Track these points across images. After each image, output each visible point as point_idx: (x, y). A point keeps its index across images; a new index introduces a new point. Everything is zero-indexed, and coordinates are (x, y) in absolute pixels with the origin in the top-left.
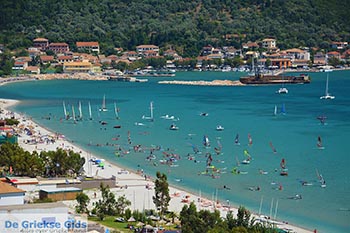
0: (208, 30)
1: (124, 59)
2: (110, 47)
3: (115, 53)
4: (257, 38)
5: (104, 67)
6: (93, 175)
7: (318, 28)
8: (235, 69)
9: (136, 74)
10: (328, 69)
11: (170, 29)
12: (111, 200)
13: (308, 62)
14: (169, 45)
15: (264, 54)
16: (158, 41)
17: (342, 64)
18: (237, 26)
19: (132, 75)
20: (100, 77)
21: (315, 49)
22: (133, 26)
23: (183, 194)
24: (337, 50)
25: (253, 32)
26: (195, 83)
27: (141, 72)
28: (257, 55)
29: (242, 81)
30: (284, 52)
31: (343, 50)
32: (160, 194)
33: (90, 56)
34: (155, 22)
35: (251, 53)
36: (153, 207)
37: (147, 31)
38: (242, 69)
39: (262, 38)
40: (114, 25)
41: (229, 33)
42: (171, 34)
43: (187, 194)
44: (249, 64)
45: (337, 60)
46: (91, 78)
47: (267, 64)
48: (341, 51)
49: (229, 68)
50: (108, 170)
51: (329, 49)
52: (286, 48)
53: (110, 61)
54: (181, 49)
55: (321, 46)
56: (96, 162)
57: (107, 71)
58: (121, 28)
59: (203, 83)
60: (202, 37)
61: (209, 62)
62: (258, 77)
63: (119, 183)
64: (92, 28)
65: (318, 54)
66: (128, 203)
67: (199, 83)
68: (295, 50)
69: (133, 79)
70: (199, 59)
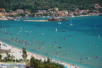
0: (38, 5)
1: (13, 14)
2: (8, 10)
3: (10, 12)
4: (53, 7)
5: (7, 16)
6: (3, 49)
7: (70, 4)
8: (46, 17)
9: (16, 18)
10: (73, 16)
11: (26, 5)
12: (9, 56)
13: (67, 15)
14: (26, 10)
15: (55, 12)
16: (23, 8)
17: (77, 15)
18: (47, 4)
19: (15, 19)
20: (5, 19)
21: (69, 11)
22: (15, 4)
23: (31, 54)
24: (76, 11)
25: (51, 6)
26: (34, 21)
27: (18, 18)
28: (53, 12)
29: (48, 20)
30: (61, 12)
31: (78, 11)
32: (24, 54)
33: (2, 13)
34: (22, 3)
35: (51, 12)
36: (22, 58)
37: (20, 5)
38: (48, 17)
39: (54, 7)
40: (9, 3)
41: (44, 6)
42: (27, 6)
43: (32, 54)
44: (50, 15)
45: (76, 14)
46: (3, 19)
47: (56, 15)
48: (77, 11)
49: (44, 17)
50: (8, 47)
51: (73, 11)
52: (61, 10)
53: (8, 14)
54: (30, 11)
55: (71, 10)
56: (5, 45)
57: (7, 18)
58: (12, 4)
59: (37, 21)
60: (36, 7)
61: (39, 15)
62: (53, 19)
63: (12, 51)
64: (3, 4)
65: (70, 12)
66: (14, 57)
67: (36, 21)
68: (64, 11)
69: (16, 20)
70: (36, 14)
